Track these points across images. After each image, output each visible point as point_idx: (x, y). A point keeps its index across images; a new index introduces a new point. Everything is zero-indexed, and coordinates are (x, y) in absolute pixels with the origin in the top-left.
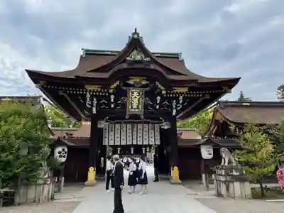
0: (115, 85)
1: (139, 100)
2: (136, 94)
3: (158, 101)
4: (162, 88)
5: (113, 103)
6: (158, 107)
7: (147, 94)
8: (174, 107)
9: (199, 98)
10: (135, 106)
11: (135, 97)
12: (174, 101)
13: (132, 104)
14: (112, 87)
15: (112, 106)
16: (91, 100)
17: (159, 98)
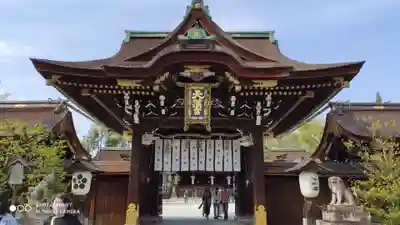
0: (163, 78)
1: (203, 103)
2: (198, 93)
3: (233, 104)
4: (236, 82)
5: (163, 107)
6: (233, 113)
7: (214, 93)
8: (259, 111)
9: (297, 98)
10: (197, 112)
11: (198, 98)
12: (259, 104)
13: (192, 109)
14: (157, 81)
15: (163, 112)
16: (132, 103)
17: (233, 98)
